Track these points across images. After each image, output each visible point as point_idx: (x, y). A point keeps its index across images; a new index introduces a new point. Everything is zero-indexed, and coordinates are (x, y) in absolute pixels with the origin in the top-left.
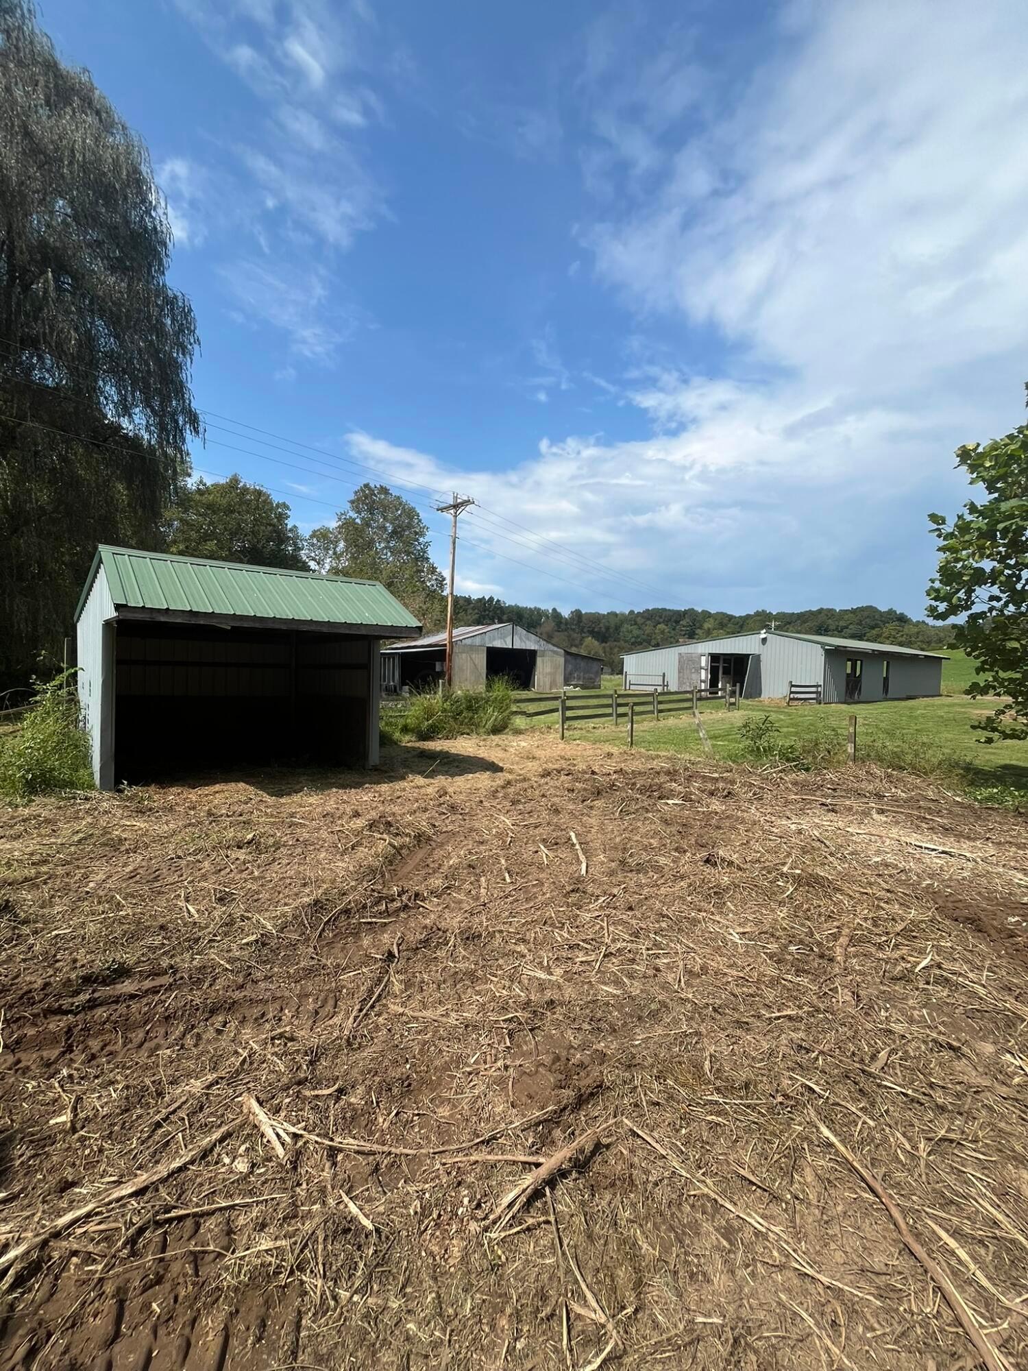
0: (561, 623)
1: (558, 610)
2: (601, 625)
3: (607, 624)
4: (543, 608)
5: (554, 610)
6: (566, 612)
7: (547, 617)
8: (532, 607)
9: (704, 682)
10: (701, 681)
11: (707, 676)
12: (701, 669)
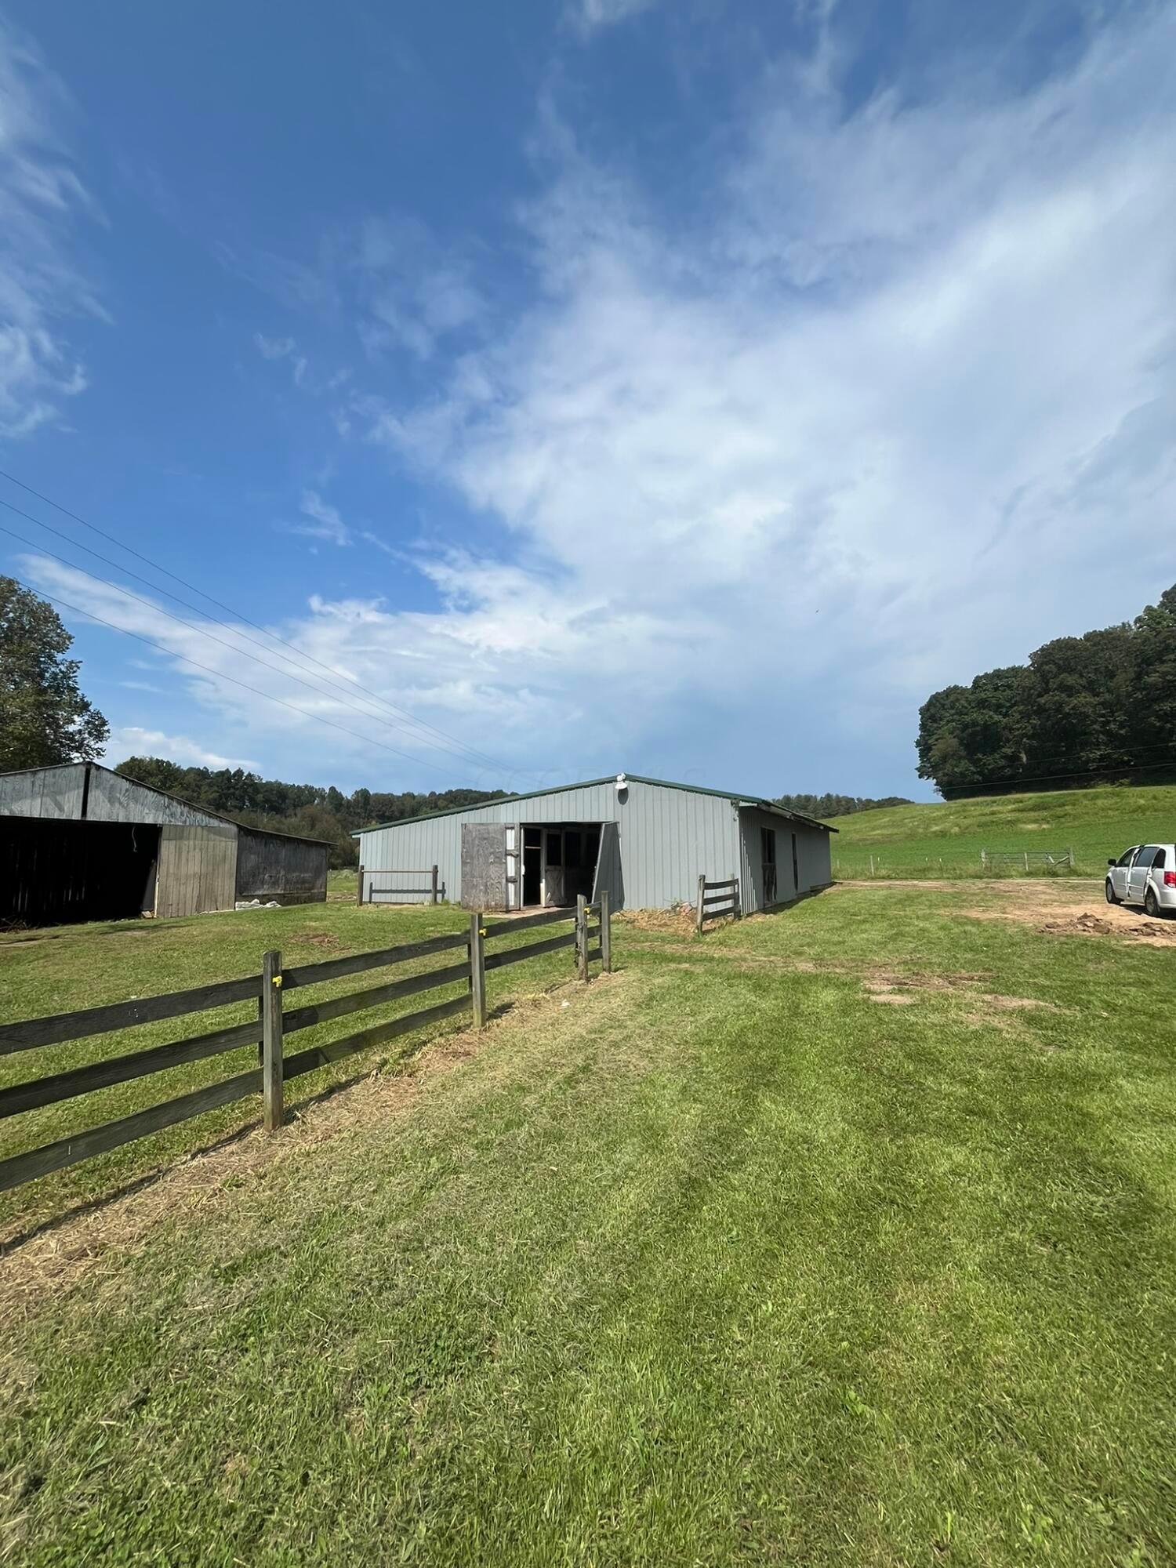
0: (341, 805)
1: (338, 790)
2: (394, 808)
3: (401, 807)
4: (316, 787)
5: (333, 789)
6: (348, 793)
7: (323, 798)
8: (302, 785)
9: (514, 881)
10: (508, 880)
11: (518, 870)
12: (507, 854)
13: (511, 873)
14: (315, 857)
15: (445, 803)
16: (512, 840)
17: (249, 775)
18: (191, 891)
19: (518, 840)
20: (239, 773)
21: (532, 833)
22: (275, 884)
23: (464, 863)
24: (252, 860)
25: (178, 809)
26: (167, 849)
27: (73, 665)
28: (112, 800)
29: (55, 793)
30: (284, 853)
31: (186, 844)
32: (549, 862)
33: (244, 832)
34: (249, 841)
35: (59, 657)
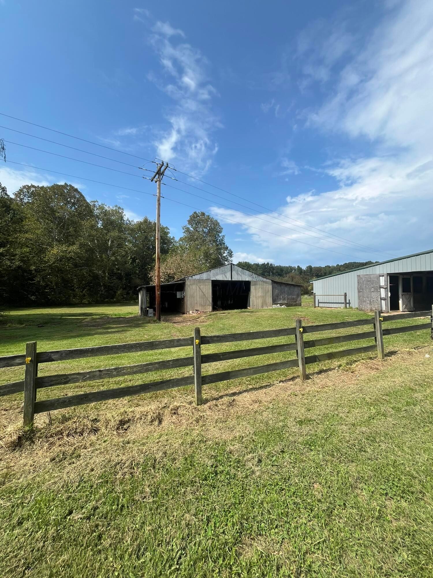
0: (302, 272)
1: (300, 267)
2: (322, 272)
3: (325, 271)
4: (293, 266)
5: (298, 266)
6: (304, 268)
7: (295, 270)
8: (288, 266)
9: (385, 299)
10: (381, 299)
11: (387, 295)
12: (381, 287)
13: (383, 295)
14: (297, 290)
15: (344, 268)
16: (383, 281)
17: (271, 264)
18: (260, 301)
19: (386, 281)
20: (268, 264)
21: (394, 278)
22: (284, 299)
23: (359, 292)
24: (277, 291)
25: (254, 276)
26: (252, 288)
27: (223, 236)
28: (238, 274)
29: (224, 273)
30: (286, 289)
31: (258, 286)
32: (404, 291)
33: (274, 282)
34: (275, 285)
35: (220, 235)
